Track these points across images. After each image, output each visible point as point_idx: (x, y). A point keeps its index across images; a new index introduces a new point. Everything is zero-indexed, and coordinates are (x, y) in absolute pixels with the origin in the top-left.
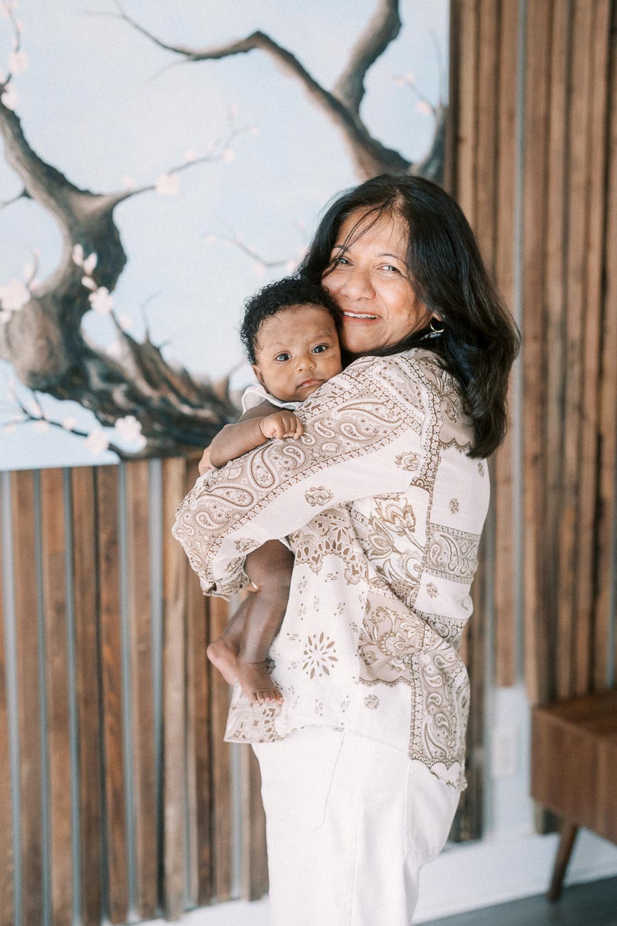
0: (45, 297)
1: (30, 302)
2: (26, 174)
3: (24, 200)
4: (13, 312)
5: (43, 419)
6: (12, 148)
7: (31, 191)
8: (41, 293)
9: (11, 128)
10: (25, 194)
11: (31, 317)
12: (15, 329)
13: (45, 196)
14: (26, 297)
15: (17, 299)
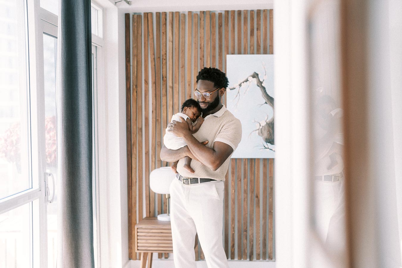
0: (269, 123)
1: (266, 124)
2: (266, 99)
3: (266, 104)
4: (263, 126)
5: (268, 148)
6: (264, 94)
7: (267, 102)
8: (268, 123)
9: (264, 90)
10: (266, 103)
11: (266, 127)
12: (263, 130)
13: (270, 103)
14: (265, 123)
15: (263, 124)
